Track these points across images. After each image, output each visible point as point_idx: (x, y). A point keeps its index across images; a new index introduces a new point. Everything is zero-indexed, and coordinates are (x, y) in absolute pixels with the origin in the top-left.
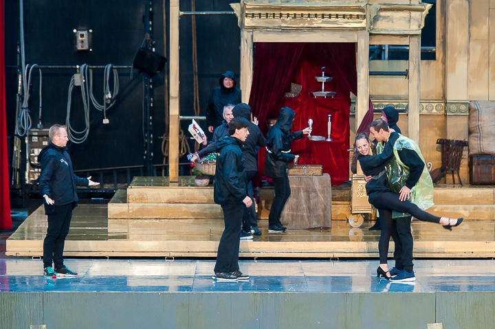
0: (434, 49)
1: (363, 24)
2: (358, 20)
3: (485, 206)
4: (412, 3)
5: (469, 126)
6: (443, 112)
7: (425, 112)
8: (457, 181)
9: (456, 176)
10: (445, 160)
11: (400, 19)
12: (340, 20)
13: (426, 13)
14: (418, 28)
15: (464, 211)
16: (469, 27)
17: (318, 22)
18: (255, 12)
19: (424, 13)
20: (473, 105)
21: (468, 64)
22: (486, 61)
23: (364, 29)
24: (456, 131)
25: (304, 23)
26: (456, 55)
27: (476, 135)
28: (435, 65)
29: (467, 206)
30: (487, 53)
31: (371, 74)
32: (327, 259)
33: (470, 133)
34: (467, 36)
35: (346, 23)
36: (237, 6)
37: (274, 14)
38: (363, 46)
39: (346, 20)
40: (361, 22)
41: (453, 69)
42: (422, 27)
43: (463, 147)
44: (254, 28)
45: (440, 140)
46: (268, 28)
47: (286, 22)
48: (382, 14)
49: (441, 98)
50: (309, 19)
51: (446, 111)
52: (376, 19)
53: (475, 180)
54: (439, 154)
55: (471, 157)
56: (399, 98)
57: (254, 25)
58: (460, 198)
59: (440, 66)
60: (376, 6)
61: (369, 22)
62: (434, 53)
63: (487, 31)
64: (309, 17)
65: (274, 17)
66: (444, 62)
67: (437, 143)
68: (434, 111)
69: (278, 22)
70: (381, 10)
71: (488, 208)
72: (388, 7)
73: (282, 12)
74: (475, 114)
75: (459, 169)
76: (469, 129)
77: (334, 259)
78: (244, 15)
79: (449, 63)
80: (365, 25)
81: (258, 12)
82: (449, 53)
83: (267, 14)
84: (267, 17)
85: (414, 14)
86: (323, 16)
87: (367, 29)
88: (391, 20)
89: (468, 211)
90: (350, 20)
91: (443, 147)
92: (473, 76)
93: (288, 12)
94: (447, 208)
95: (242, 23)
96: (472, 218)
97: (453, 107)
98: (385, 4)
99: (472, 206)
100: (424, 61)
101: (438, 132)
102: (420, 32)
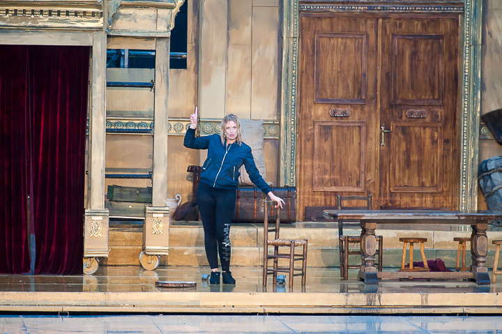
0: (184, 56)
1: (100, 23)
2: (93, 19)
3: (247, 249)
7: (173, 132)
11: (145, 18)
12: (72, 18)
13: (176, 10)
14: (166, 30)
16: (228, 29)
17: (44, 21)
19: (174, 11)
21: (226, 74)
22: (249, 70)
23: (100, 29)
25: (27, 21)
26: (211, 63)
28: (186, 75)
30: (249, 62)
31: (109, 85)
32: (55, 314)
34: (225, 40)
35: (79, 22)
38: (100, 51)
39: (79, 18)
40: (97, 21)
41: (208, 81)
42: (171, 28)
45: (192, 167)
47: (4, 20)
48: (123, 11)
50: (33, 16)
52: (115, 17)
54: (190, 185)
56: (141, 115)
59: (192, 76)
60: (115, 2)
61: (106, 21)
62: (185, 61)
63: (250, 34)
64: (33, 14)
66: (197, 72)
67: (188, 171)
70: (122, 6)
71: (249, 252)
72: (130, 3)
77: (64, 314)
79: (202, 73)
80: (102, 25)
82: (203, 60)
85: (161, 12)
86: (50, 13)
87: (105, 29)
88: (133, 18)
90: (84, 19)
91: (195, 177)
92: (232, 89)
93: (7, 8)
97: (208, 127)
100: (173, 70)
101: (189, 158)
102: (169, 34)
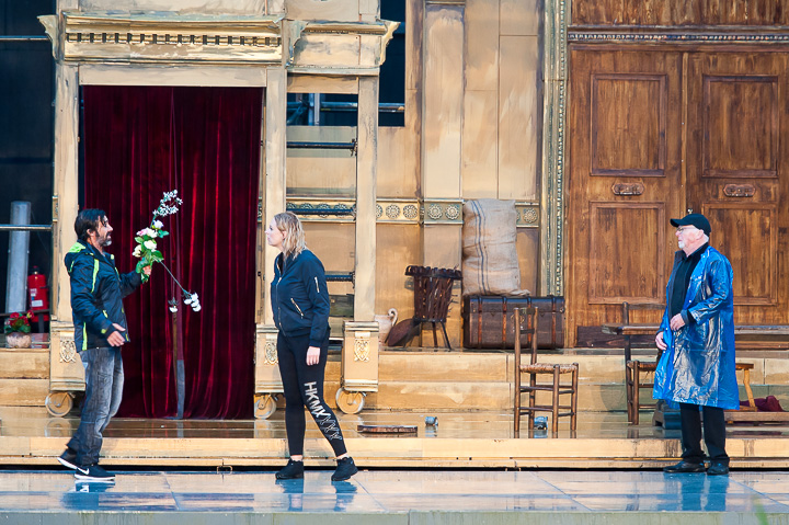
0: (401, 108)
1: (277, 54)
2: (267, 48)
3: (493, 384)
4: (364, 19)
5: (463, 243)
6: (417, 218)
7: (384, 218)
8: (441, 342)
9: (439, 334)
10: (419, 303)
11: (342, 47)
12: (236, 47)
13: (388, 36)
14: (373, 65)
15: (454, 393)
16: (464, 69)
17: (195, 51)
18: (84, 31)
19: (384, 37)
20: (469, 206)
21: (462, 133)
22: (494, 128)
23: (277, 63)
24: (440, 252)
25: (171, 51)
26: (440, 117)
27: (476, 259)
28: (403, 136)
29: (459, 385)
30: (495, 114)
31: (290, 145)
32: (212, 469)
33: (464, 256)
34: (460, 85)
35: (246, 52)
36: (51, 20)
37: (117, 35)
38: (277, 93)
39: (246, 47)
40: (273, 51)
41: (436, 142)
42: (381, 63)
43: (452, 281)
44: (81, 60)
45: (413, 268)
46: (105, 60)
47: (138, 50)
48: (311, 38)
49: (414, 195)
50: (179, 45)
51: (422, 218)
52: (299, 47)
53: (474, 340)
54: (410, 294)
55: (466, 300)
56: (338, 194)
57: (81, 54)
58: (446, 370)
59: (412, 136)
60: (299, 23)
61: (286, 51)
62: (401, 115)
63: (496, 76)
64: (180, 41)
65: (117, 40)
66: (419, 131)
67: (407, 274)
68: (402, 217)
69: (123, 50)
70: (307, 31)
71: (496, 389)
72: (322, 26)
73: (131, 32)
74: (473, 223)
75: (445, 321)
76: (463, 249)
77: (224, 469)
78: (64, 36)
79: (427, 133)
80: (280, 57)
81: (89, 31)
82: (427, 113)
83: (104, 35)
84: (104, 40)
85: (366, 39)
86: (205, 40)
87: (284, 63)
88: (326, 49)
89: (461, 394)
90: (253, 48)
91: (416, 281)
92: (470, 155)
93: (142, 32)
94: (426, 388)
95: (60, 50)
96: (470, 406)
97: (435, 211)
98: (315, 21)
99: (468, 386)
100: (384, 128)
101: (408, 256)
102: (377, 72)
